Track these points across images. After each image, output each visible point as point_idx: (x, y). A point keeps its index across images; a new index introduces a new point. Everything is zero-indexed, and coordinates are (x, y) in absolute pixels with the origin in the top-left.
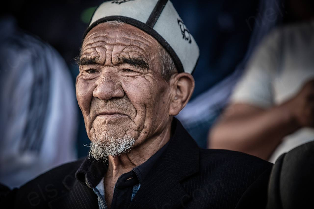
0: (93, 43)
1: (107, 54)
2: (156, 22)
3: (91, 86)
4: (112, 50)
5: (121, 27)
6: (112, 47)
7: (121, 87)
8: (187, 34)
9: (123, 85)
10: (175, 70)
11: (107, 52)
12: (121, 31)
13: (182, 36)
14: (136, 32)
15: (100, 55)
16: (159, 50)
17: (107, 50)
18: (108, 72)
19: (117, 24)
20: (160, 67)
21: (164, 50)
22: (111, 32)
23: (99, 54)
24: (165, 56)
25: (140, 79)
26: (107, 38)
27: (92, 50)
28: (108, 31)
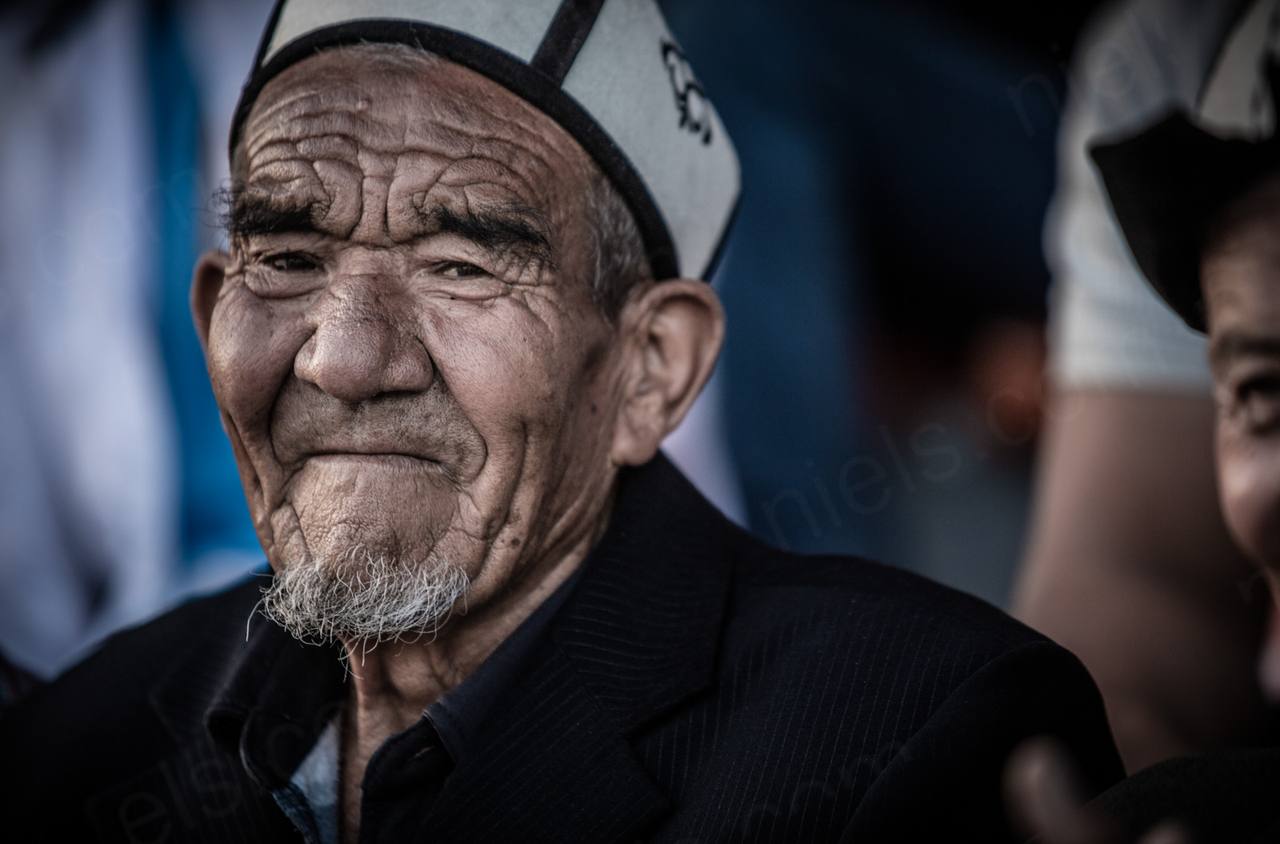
0: (299, 140)
1: (366, 196)
2: (574, 58)
3: (284, 327)
4: (387, 178)
5: (425, 76)
6: (389, 163)
7: (420, 346)
8: (697, 106)
9: (433, 339)
10: (644, 268)
11: (367, 184)
12: (426, 95)
13: (676, 115)
14: (490, 101)
15: (335, 196)
16: (588, 183)
17: (364, 177)
18: (369, 275)
19: (406, 61)
20: (583, 256)
21: (605, 183)
22: (384, 98)
23: (332, 193)
24: (610, 209)
25: (504, 313)
26: (363, 121)
27: (295, 168)
28: (367, 91)
